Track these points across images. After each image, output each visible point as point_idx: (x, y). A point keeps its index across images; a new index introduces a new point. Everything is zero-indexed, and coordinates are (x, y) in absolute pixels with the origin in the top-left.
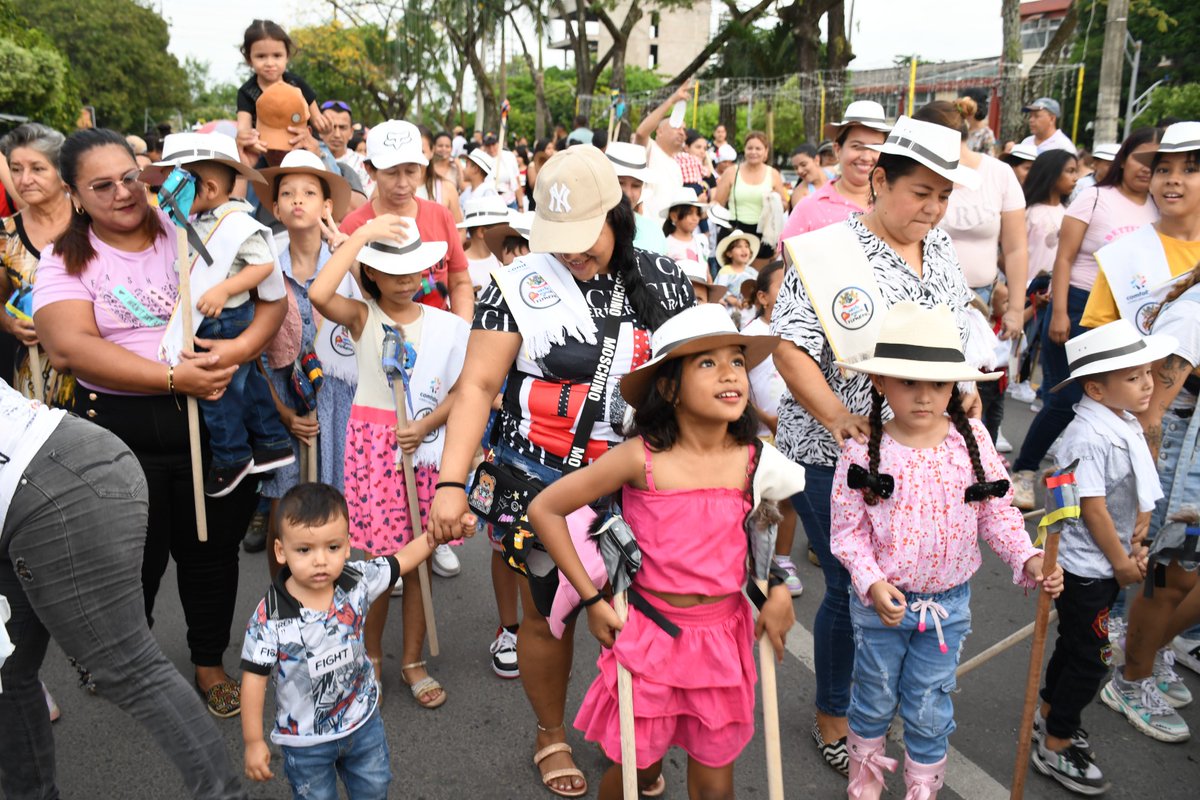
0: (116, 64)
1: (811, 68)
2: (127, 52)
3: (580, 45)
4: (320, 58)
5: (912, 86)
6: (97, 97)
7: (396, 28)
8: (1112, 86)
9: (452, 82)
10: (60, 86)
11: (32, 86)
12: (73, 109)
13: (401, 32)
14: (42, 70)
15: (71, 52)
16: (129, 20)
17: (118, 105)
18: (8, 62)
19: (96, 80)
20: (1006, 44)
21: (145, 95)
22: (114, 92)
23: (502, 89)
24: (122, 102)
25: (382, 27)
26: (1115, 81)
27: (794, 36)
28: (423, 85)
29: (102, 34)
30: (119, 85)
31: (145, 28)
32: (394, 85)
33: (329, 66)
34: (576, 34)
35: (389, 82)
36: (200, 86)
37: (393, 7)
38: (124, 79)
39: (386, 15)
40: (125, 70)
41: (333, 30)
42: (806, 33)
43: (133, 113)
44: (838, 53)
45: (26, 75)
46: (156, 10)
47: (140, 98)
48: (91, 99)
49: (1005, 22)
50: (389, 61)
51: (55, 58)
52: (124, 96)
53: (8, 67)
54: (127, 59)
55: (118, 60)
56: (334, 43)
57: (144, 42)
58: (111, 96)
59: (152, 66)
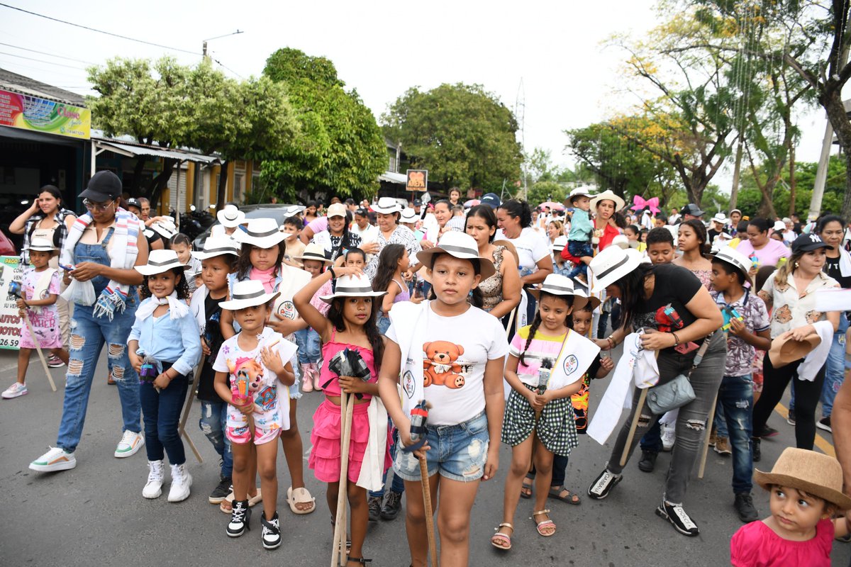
0: (463, 140)
2: (473, 131)
4: (630, 136)
6: (445, 165)
16: (478, 107)
17: (459, 172)
22: (458, 161)
24: (463, 170)
29: (456, 117)
30: (463, 157)
31: (490, 113)
33: (638, 143)
38: (467, 151)
40: (470, 145)
52: (466, 165)
54: (472, 136)
55: (465, 136)
58: (456, 165)
59: (490, 142)
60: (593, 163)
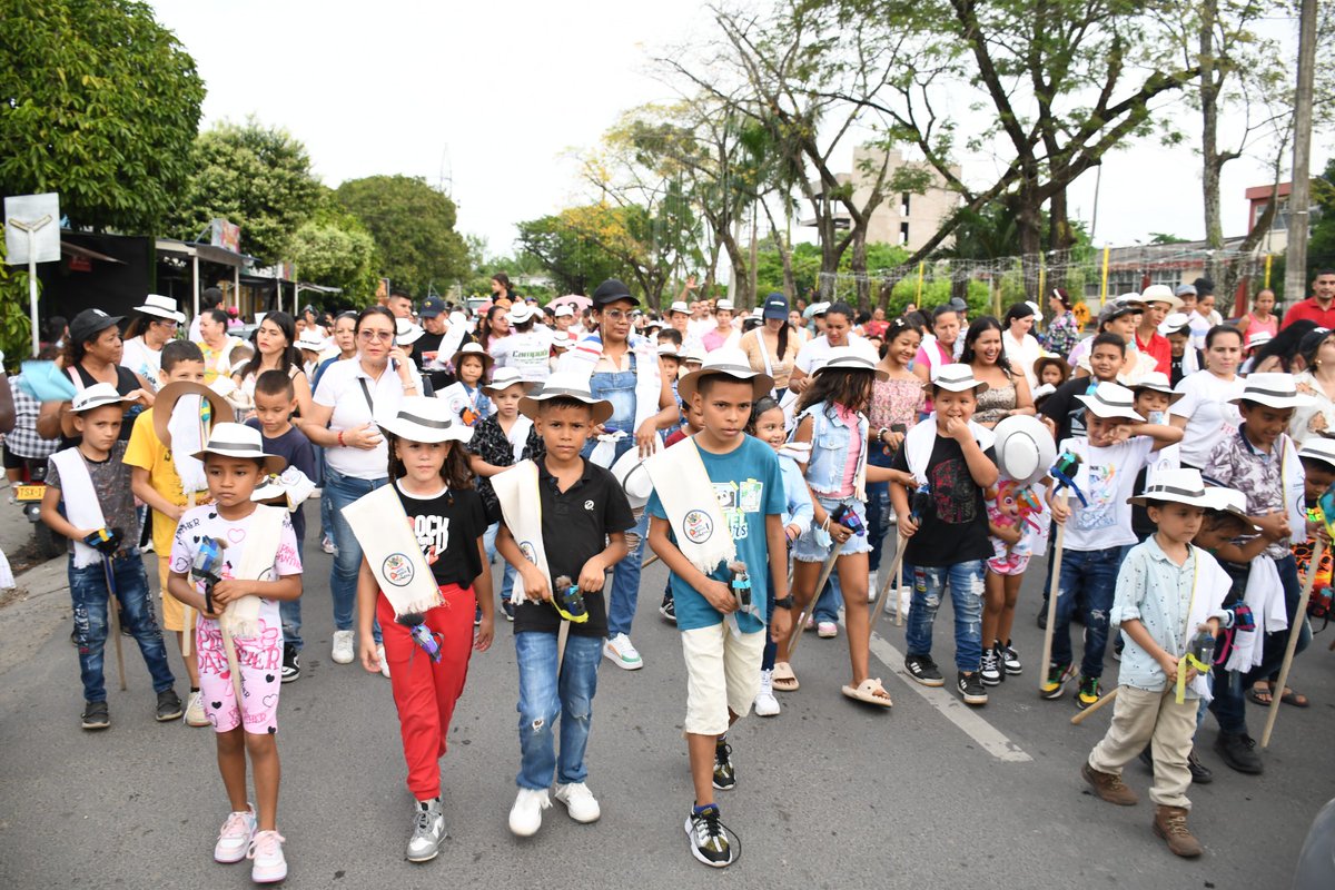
0: (410, 241)
1: (1034, 250)
2: (420, 231)
3: (825, 223)
4: (588, 235)
5: (1105, 270)
6: (392, 270)
7: (657, 210)
8: (1296, 270)
9: (708, 259)
10: (367, 262)
11: (346, 263)
12: (374, 281)
13: (662, 212)
14: (355, 250)
15: (375, 231)
16: (424, 203)
17: (409, 277)
18: (331, 244)
19: (392, 256)
20: (1208, 231)
21: (432, 268)
22: (407, 265)
23: (753, 264)
24: (412, 274)
25: (646, 208)
26: (1299, 267)
27: (1017, 221)
28: (680, 260)
29: (401, 216)
30: (411, 259)
31: (437, 210)
32: (654, 258)
33: (596, 242)
34: (822, 214)
35: (649, 257)
36: (478, 259)
37: (656, 191)
38: (416, 254)
39: (650, 197)
40: (417, 246)
41: (601, 210)
42: (1027, 218)
43: (420, 283)
44: (1060, 237)
45: (343, 254)
46: (447, 194)
47: (428, 270)
48: (387, 271)
49: (1207, 210)
50: (649, 237)
51: (366, 239)
52: (415, 269)
53: (330, 248)
54: (419, 237)
55: (412, 238)
56: (602, 221)
57: (435, 222)
58: (404, 269)
59: (440, 242)
60: (549, 260)
